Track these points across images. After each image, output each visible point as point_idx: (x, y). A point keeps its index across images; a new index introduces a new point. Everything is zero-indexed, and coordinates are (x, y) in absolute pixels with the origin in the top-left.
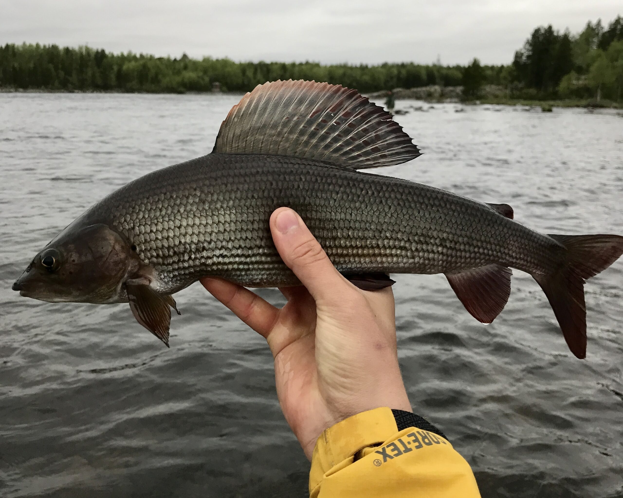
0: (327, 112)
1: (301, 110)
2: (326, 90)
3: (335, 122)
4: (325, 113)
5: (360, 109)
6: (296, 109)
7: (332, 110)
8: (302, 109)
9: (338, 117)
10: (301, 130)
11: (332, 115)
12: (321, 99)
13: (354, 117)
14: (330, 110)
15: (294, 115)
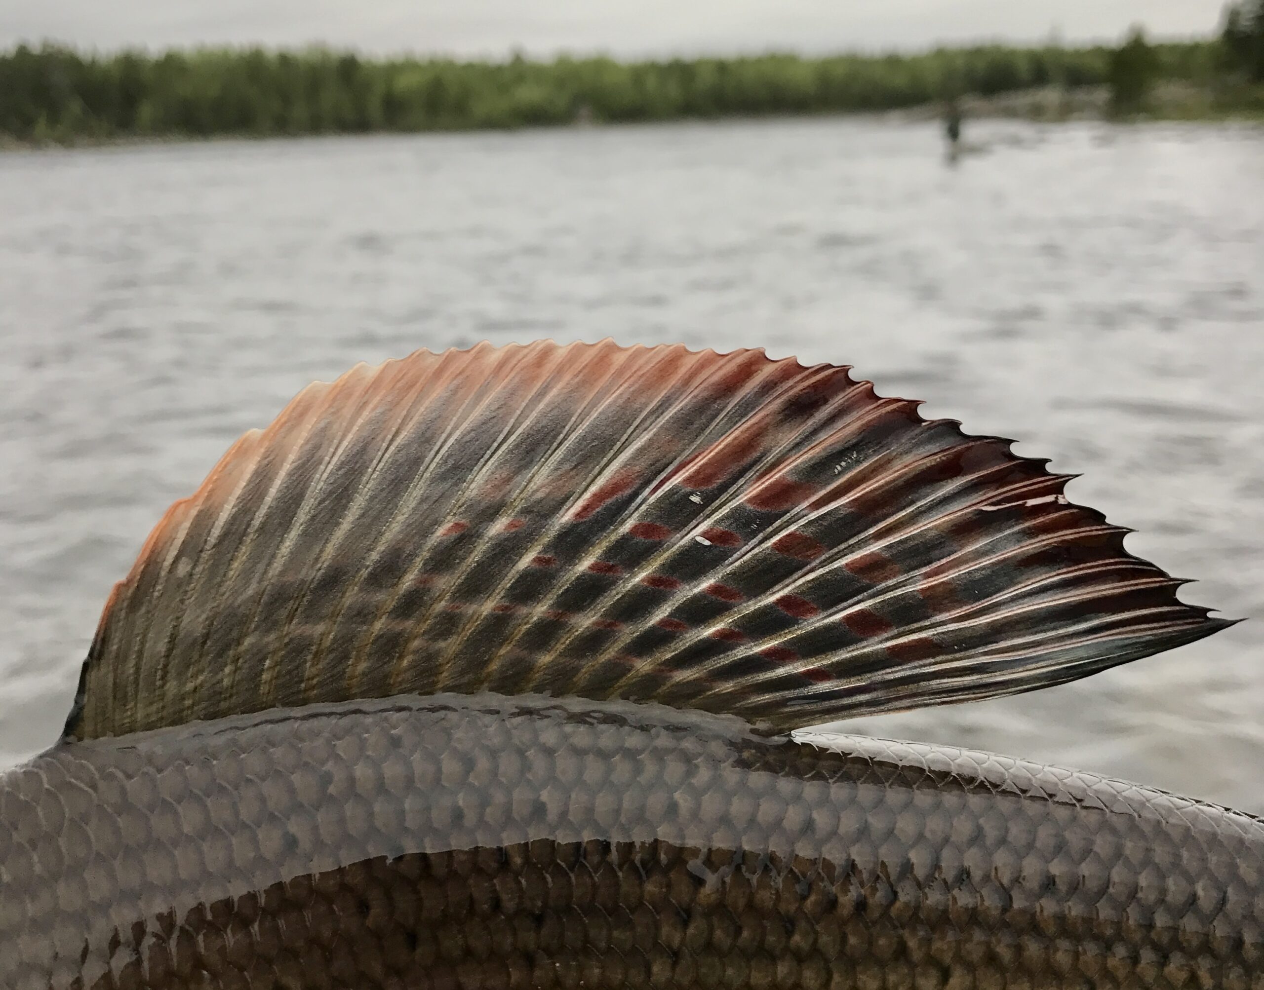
0: (667, 487)
1: (532, 486)
2: (675, 380)
3: (704, 535)
4: (660, 493)
5: (858, 462)
6: (508, 480)
7: (698, 479)
8: (539, 480)
9: (725, 510)
10: (525, 575)
11: (695, 499)
12: (642, 428)
13: (817, 505)
14: (688, 480)
15: (492, 512)
